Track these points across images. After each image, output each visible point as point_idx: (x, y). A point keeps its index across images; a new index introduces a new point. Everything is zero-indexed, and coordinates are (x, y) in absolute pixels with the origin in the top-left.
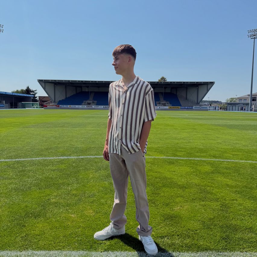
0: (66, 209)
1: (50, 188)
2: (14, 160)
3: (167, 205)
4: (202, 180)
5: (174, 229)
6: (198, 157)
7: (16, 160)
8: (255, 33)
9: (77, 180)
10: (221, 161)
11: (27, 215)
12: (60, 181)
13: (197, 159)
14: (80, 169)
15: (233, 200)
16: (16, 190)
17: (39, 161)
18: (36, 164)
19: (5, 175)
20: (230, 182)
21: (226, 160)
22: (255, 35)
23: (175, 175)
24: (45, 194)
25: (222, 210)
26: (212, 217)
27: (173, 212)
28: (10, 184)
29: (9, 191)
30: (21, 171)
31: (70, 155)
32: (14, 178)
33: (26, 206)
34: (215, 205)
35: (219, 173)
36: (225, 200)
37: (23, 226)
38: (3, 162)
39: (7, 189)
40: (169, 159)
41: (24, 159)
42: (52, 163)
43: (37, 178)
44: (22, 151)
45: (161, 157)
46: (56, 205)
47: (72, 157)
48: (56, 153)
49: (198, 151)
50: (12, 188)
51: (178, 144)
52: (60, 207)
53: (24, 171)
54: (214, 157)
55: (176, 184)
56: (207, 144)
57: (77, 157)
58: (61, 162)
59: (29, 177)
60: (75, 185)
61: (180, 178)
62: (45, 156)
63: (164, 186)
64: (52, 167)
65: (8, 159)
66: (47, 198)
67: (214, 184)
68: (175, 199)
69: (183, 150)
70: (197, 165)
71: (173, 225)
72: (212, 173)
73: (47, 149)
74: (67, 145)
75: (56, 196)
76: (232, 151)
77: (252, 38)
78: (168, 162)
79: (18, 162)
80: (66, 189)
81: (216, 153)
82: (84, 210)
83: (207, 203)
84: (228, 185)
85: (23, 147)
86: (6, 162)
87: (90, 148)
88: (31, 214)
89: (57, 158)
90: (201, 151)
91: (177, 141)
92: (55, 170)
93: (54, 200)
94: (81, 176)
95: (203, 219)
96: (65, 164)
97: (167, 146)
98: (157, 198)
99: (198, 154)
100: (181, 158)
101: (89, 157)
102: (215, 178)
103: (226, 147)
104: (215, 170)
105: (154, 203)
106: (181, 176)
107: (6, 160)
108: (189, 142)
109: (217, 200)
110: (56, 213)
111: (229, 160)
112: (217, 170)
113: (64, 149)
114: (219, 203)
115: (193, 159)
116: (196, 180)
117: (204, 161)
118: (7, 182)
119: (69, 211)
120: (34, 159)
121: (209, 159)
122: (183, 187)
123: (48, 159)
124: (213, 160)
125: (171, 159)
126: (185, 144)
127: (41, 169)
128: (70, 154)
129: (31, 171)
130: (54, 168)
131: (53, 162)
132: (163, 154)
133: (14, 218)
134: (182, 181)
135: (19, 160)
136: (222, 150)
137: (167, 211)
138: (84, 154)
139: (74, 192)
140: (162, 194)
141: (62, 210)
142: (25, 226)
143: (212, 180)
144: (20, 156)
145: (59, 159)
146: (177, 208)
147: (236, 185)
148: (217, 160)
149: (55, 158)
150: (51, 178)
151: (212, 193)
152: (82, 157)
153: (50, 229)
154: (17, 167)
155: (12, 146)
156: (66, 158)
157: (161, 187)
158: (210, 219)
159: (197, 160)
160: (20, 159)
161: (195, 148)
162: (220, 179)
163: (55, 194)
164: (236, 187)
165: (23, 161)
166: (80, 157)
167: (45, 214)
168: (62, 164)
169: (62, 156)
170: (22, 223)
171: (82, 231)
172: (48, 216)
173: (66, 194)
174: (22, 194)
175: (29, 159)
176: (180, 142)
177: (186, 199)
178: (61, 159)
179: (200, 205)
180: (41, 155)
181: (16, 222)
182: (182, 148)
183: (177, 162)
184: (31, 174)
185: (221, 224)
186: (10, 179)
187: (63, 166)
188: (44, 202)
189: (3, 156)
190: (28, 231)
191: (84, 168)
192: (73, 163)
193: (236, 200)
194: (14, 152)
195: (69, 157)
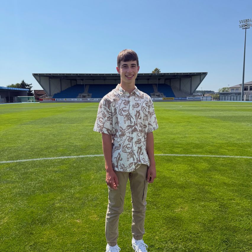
0: (71, 214)
1: (53, 192)
2: (15, 161)
3: (168, 207)
4: (200, 178)
5: (177, 233)
6: (195, 153)
7: (18, 161)
8: (246, 23)
9: (79, 182)
10: (217, 157)
11: (34, 222)
12: (63, 184)
13: (194, 155)
14: (81, 170)
15: (231, 199)
16: (21, 194)
17: (40, 162)
18: (37, 166)
19: (8, 178)
20: (227, 180)
21: (222, 156)
22: (246, 25)
23: (174, 173)
24: (49, 198)
25: (221, 211)
26: (212, 218)
27: (174, 215)
28: (14, 188)
29: (14, 196)
30: (24, 174)
31: (70, 155)
32: (17, 182)
33: (32, 212)
34: (214, 206)
35: (216, 170)
36: (223, 199)
37: (30, 234)
38: (5, 163)
39: (11, 194)
40: (167, 156)
41: (25, 160)
42: (52, 163)
43: (40, 180)
44: (23, 151)
45: (159, 155)
46: (61, 210)
47: (72, 157)
48: (56, 153)
49: (194, 147)
50: (16, 193)
51: (174, 139)
52: (65, 213)
53: (26, 173)
54: (211, 153)
55: (175, 183)
56: (202, 139)
57: (77, 157)
58: (62, 162)
59: (31, 180)
60: (78, 188)
61: (178, 177)
62: (46, 156)
63: (164, 186)
64: (54, 168)
65: (10, 160)
66: (51, 202)
67: (211, 182)
68: (176, 200)
69: (179, 146)
70: (194, 162)
71: (175, 228)
72: (210, 170)
73: (47, 148)
74: (67, 143)
75: (60, 200)
76: (227, 146)
77: (243, 28)
78: (166, 160)
79: (20, 164)
80: (69, 192)
81: (212, 148)
82: (89, 215)
83: (206, 203)
84: (225, 183)
85: (23, 146)
86: (7, 164)
87: (89, 146)
88: (38, 220)
89: (58, 158)
90: (197, 146)
91: (173, 136)
92: (57, 171)
93: (58, 205)
94: (83, 178)
95: (203, 221)
96: (66, 164)
97: (164, 142)
98: (158, 200)
99: (194, 150)
100: (179, 155)
101: (88, 156)
102: (212, 176)
103: (221, 142)
104: (212, 167)
105: (156, 205)
106: (180, 174)
107: (8, 162)
108: (185, 137)
109: (216, 200)
110: (61, 219)
111: (225, 156)
112: (214, 167)
113: (64, 147)
114: (218, 203)
115: (190, 155)
116: (194, 179)
117: (201, 158)
118: (11, 186)
119: (74, 216)
120: (35, 160)
121: (206, 156)
122: (182, 187)
123: (49, 159)
124: (209, 156)
125: (169, 156)
126: (181, 139)
127: (43, 171)
128: (70, 153)
129: (33, 173)
130: (55, 169)
131: (54, 163)
132: (161, 150)
133: (21, 225)
134: (181, 180)
135: (20, 161)
136: (218, 145)
137: (169, 213)
138: (84, 153)
139: (77, 195)
140: (163, 195)
141: (67, 215)
142: (32, 234)
143: (210, 178)
144: (21, 157)
145: (59, 159)
146: (178, 210)
147: (233, 183)
148: (214, 156)
149: (55, 158)
150: (54, 181)
151: (210, 193)
152: (82, 156)
153: (58, 236)
154: (19, 169)
155: (12, 145)
156: (66, 157)
157: (161, 187)
158: (210, 221)
159: (194, 157)
160: (22, 161)
161: (192, 143)
162: (217, 176)
163: (59, 198)
164: (233, 185)
165: (24, 162)
166: (81, 156)
167: (51, 220)
168: (63, 164)
169: (62, 155)
170: (29, 231)
171: (88, 238)
172: (54, 222)
173: (69, 197)
174: (27, 199)
175: (31, 160)
176: (176, 137)
177: (186, 200)
178: (61, 159)
179: (200, 206)
180: (42, 155)
181: (23, 229)
182: (179, 144)
183: (175, 159)
184: (33, 176)
185: (221, 226)
186: (13, 182)
187: (64, 167)
188: (49, 207)
189: (4, 157)
190: (36, 239)
191: (85, 169)
192: (74, 163)
193: (234, 200)
194: (15, 152)
195: (69, 157)
